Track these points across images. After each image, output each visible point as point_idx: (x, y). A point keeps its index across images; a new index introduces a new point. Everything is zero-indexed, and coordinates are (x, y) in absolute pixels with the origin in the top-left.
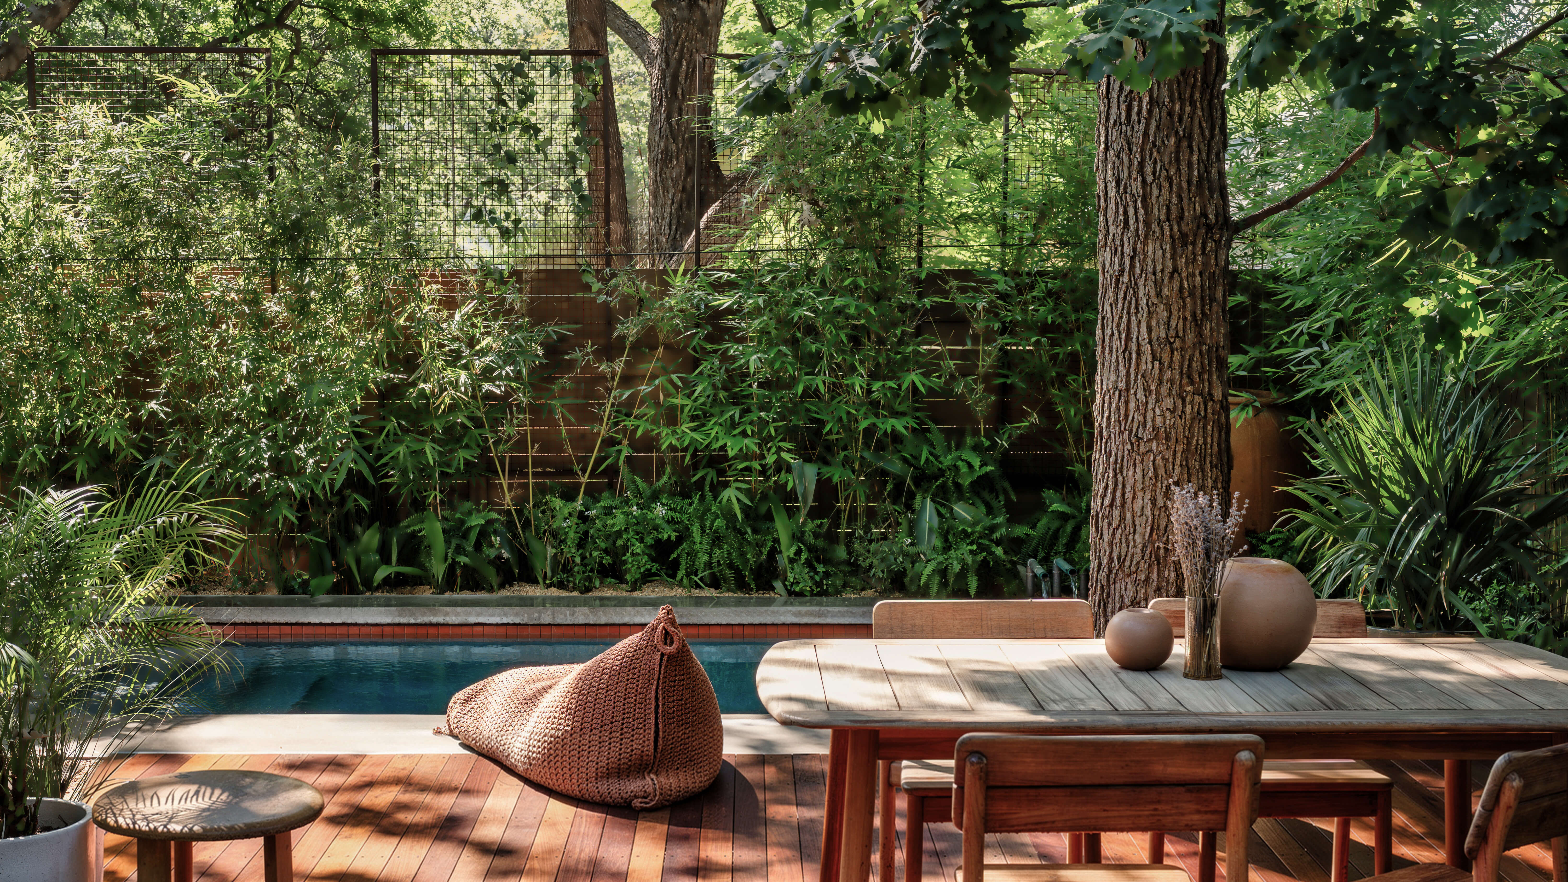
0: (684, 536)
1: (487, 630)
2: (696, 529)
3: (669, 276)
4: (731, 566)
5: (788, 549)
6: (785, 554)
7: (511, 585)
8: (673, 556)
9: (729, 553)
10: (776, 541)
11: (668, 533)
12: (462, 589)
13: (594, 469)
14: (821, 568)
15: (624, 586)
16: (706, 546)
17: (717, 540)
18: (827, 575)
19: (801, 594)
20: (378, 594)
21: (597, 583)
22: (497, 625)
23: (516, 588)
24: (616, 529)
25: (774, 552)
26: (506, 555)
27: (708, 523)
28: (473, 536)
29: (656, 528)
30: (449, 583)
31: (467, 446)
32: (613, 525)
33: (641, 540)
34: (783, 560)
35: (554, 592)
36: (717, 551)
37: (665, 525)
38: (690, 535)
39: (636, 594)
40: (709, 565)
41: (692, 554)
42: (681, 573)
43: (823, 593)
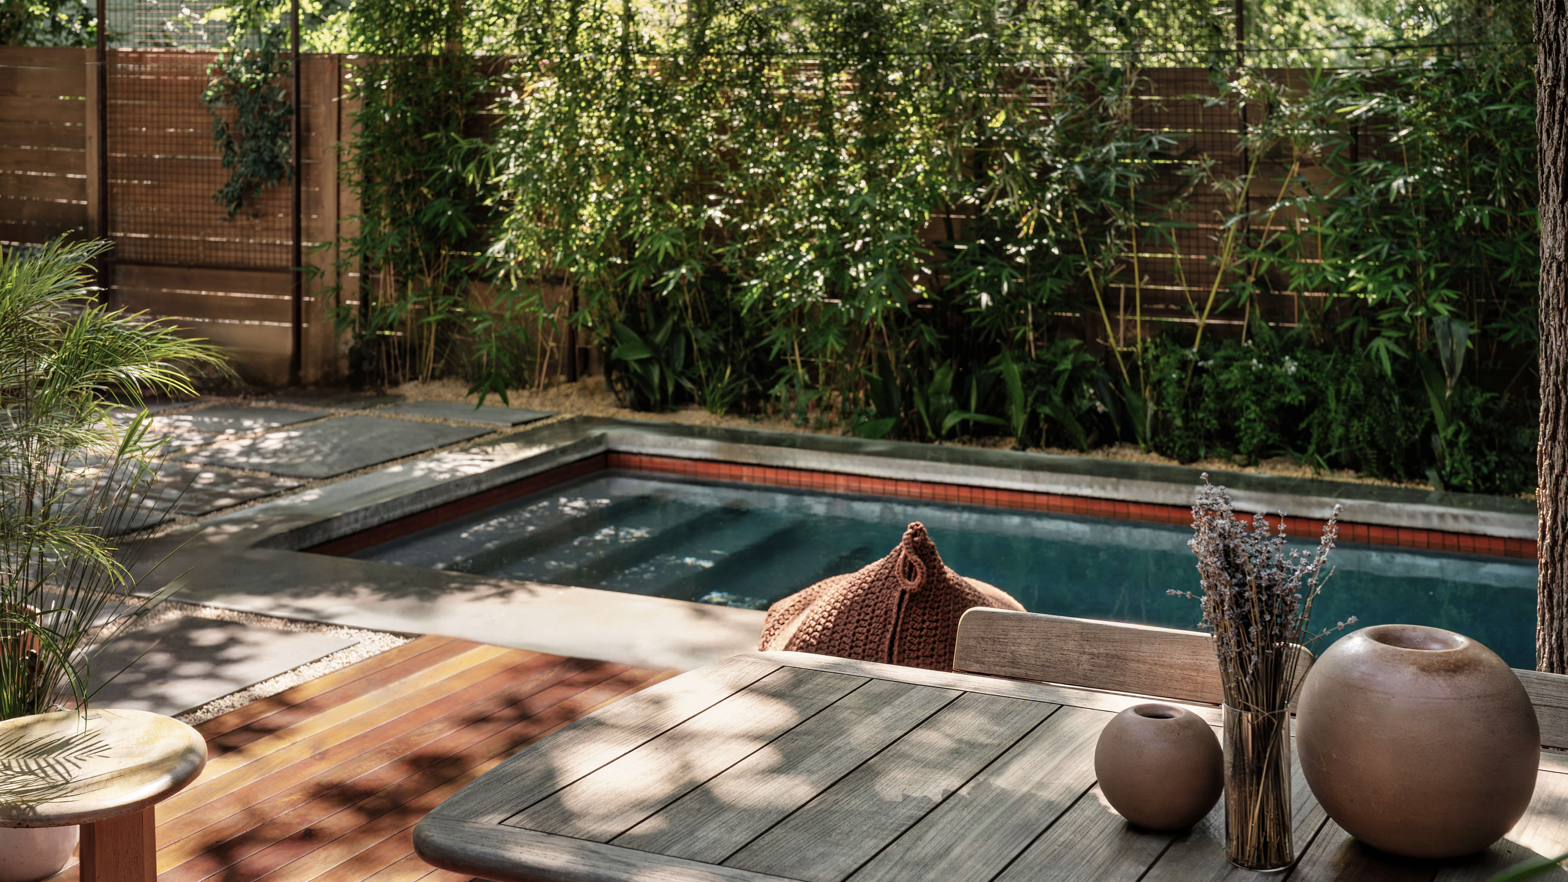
0: (1315, 401)
1: (1053, 501)
2: (1331, 392)
3: (1306, 76)
4: (1373, 444)
5: (1444, 429)
6: (1442, 435)
7: (1111, 445)
8: (1303, 425)
9: (1371, 429)
10: (1432, 416)
11: (1295, 397)
12: (1048, 445)
13: (1213, 309)
14: (1493, 457)
15: (1237, 457)
16: (1341, 417)
17: (1355, 411)
18: (1501, 466)
19: (1461, 489)
20: (948, 445)
21: (1202, 453)
22: (1063, 496)
23: (1114, 450)
24: (1229, 386)
25: (1431, 428)
26: (1101, 408)
27: (1344, 388)
28: (1062, 382)
29: (1281, 389)
30: (1030, 439)
31: (1059, 275)
32: (1228, 381)
33: (1257, 403)
34: (1439, 441)
35: (1155, 460)
36: (1356, 423)
37: (1294, 386)
38: (1324, 401)
39: (1251, 471)
40: (1345, 440)
41: (1326, 426)
42: (1312, 448)
43: (1494, 491)
